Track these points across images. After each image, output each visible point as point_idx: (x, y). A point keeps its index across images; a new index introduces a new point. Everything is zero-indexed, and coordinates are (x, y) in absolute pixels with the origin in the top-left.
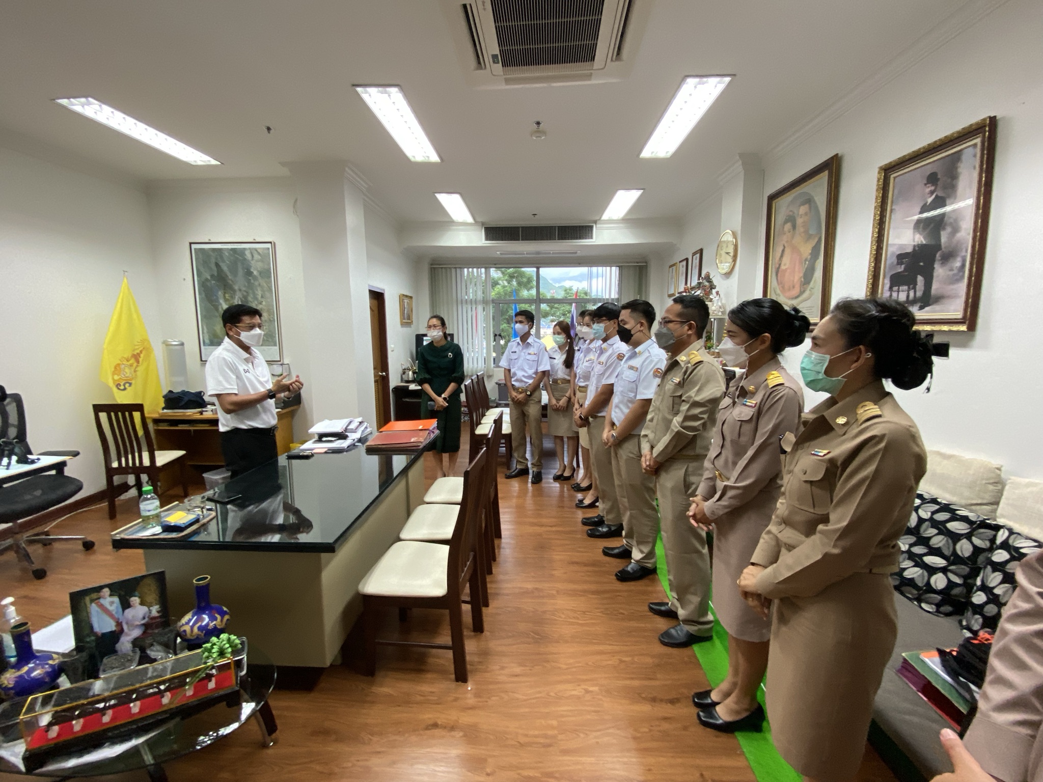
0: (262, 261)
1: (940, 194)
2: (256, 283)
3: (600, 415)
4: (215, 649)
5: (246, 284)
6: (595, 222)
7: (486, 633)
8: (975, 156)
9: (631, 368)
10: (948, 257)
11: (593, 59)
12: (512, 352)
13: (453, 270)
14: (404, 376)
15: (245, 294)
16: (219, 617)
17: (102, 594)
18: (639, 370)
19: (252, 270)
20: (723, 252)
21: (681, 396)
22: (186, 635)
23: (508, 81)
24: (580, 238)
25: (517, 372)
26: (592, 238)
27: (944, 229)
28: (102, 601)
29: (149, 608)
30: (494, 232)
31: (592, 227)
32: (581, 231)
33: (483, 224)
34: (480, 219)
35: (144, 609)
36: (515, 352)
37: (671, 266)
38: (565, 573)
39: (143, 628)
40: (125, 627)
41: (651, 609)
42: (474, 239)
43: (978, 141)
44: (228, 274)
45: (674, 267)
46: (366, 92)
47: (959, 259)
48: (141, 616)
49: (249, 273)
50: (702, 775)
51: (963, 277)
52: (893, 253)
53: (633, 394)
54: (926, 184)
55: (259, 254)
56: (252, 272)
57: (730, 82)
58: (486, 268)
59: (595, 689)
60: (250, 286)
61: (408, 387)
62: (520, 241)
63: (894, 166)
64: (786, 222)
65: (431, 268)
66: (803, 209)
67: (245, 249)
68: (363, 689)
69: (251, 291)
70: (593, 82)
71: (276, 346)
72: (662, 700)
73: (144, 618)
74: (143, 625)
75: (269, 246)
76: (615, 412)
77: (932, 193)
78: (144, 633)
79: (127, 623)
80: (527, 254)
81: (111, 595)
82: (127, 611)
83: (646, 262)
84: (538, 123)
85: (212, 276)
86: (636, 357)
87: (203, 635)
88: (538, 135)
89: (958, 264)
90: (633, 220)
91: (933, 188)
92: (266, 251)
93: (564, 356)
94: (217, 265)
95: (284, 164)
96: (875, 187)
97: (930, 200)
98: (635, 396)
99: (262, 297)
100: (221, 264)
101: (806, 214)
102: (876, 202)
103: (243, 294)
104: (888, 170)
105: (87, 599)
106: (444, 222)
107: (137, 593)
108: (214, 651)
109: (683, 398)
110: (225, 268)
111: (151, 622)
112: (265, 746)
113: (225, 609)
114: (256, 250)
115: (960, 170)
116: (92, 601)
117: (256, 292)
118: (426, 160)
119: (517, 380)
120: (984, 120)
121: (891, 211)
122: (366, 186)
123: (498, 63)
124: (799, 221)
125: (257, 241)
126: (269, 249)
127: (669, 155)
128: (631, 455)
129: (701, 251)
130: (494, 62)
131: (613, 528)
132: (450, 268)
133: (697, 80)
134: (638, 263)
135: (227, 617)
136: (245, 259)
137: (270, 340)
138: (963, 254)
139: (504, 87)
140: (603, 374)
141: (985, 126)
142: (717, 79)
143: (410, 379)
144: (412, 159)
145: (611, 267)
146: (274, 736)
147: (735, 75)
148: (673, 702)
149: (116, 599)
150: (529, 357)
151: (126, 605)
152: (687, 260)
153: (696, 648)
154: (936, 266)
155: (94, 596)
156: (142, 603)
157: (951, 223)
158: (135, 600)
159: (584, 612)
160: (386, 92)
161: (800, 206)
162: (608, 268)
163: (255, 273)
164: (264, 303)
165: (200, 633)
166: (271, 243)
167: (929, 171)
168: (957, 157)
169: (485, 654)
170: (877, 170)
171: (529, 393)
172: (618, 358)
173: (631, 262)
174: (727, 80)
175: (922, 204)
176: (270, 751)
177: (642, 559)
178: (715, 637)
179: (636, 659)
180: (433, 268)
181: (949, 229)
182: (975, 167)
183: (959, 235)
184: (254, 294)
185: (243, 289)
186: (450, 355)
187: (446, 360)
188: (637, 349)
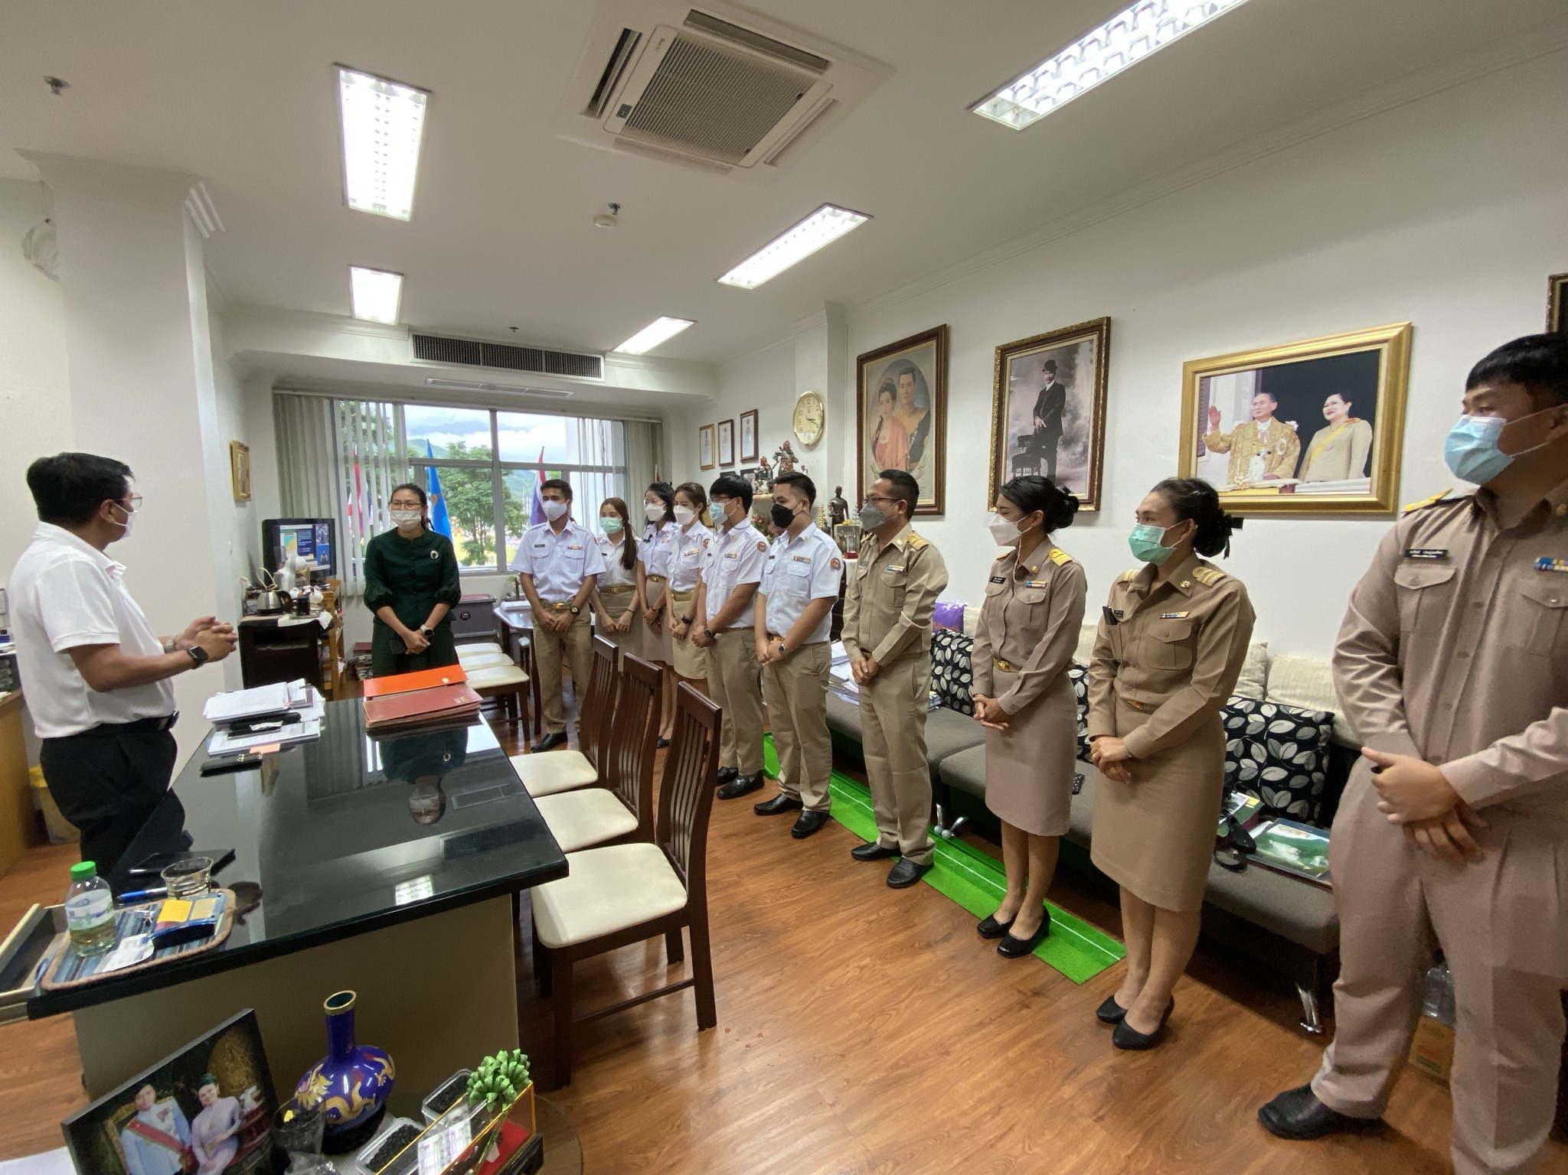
1: (1059, 381)
3: (733, 626)
6: (604, 354)
8: (1091, 350)
9: (798, 560)
10: (1069, 442)
11: (747, 152)
12: (536, 546)
17: (139, 1102)
18: (812, 562)
20: (803, 418)
21: (904, 587)
22: (339, 1116)
23: (618, 144)
24: (582, 374)
25: (550, 577)
26: (599, 375)
27: (1065, 415)
28: (142, 1117)
29: (238, 1098)
30: (429, 345)
31: (599, 359)
32: (585, 364)
33: (410, 329)
34: (406, 320)
35: (231, 1102)
36: (543, 546)
37: (702, 429)
38: (729, 851)
39: (234, 1144)
40: (200, 1154)
41: (857, 857)
43: (1094, 337)
45: (709, 431)
47: (1081, 445)
48: (225, 1117)
50: (1019, 991)
51: (1085, 461)
52: (1014, 435)
53: (805, 593)
54: (1043, 371)
57: (865, 223)
58: (395, 404)
59: (867, 961)
61: (276, 621)
62: (480, 366)
63: (1011, 348)
64: (882, 390)
65: (275, 395)
66: (905, 379)
70: (725, 180)
72: (936, 943)
73: (233, 1122)
74: (232, 1136)
76: (777, 619)
77: (1051, 380)
78: (239, 1152)
79: (202, 1146)
81: (158, 1098)
82: (196, 1121)
83: (661, 420)
84: (616, 207)
86: (803, 545)
87: (373, 1101)
88: (605, 222)
89: (1079, 448)
90: (659, 359)
91: (1051, 375)
93: (621, 552)
95: (26, 154)
96: (992, 365)
97: (1049, 386)
98: (809, 596)
101: (909, 384)
102: (995, 382)
104: (1005, 351)
105: (110, 1123)
106: (333, 316)
107: (209, 1076)
109: (907, 589)
111: (246, 1124)
115: (1077, 361)
116: (121, 1125)
118: (377, 211)
119: (551, 591)
120: (1102, 319)
121: (1010, 392)
122: (212, 228)
124: (901, 392)
127: (751, 286)
128: (806, 672)
129: (756, 413)
130: (619, 114)
131: (751, 780)
132: (319, 398)
133: (834, 211)
134: (649, 419)
138: (1084, 439)
139: (613, 151)
140: (738, 570)
141: (1100, 325)
142: (848, 215)
143: (271, 607)
144: (353, 204)
145: (592, 418)
147: (871, 217)
148: (946, 939)
149: (171, 1103)
150: (569, 553)
151: (192, 1108)
152: (732, 421)
153: (927, 879)
154: (1059, 449)
155: (123, 1112)
156: (223, 1094)
157: (1070, 411)
158: (209, 1091)
161: (900, 375)
162: (596, 421)
165: (367, 1100)
167: (1046, 358)
168: (1074, 349)
170: (993, 350)
171: (575, 610)
172: (759, 548)
173: (639, 417)
174: (862, 219)
175: (1041, 390)
177: (821, 802)
178: (935, 863)
179: (881, 914)
180: (282, 395)
181: (1069, 416)
182: (1091, 361)
183: (1080, 422)
186: (434, 555)
187: (427, 562)
188: (802, 536)
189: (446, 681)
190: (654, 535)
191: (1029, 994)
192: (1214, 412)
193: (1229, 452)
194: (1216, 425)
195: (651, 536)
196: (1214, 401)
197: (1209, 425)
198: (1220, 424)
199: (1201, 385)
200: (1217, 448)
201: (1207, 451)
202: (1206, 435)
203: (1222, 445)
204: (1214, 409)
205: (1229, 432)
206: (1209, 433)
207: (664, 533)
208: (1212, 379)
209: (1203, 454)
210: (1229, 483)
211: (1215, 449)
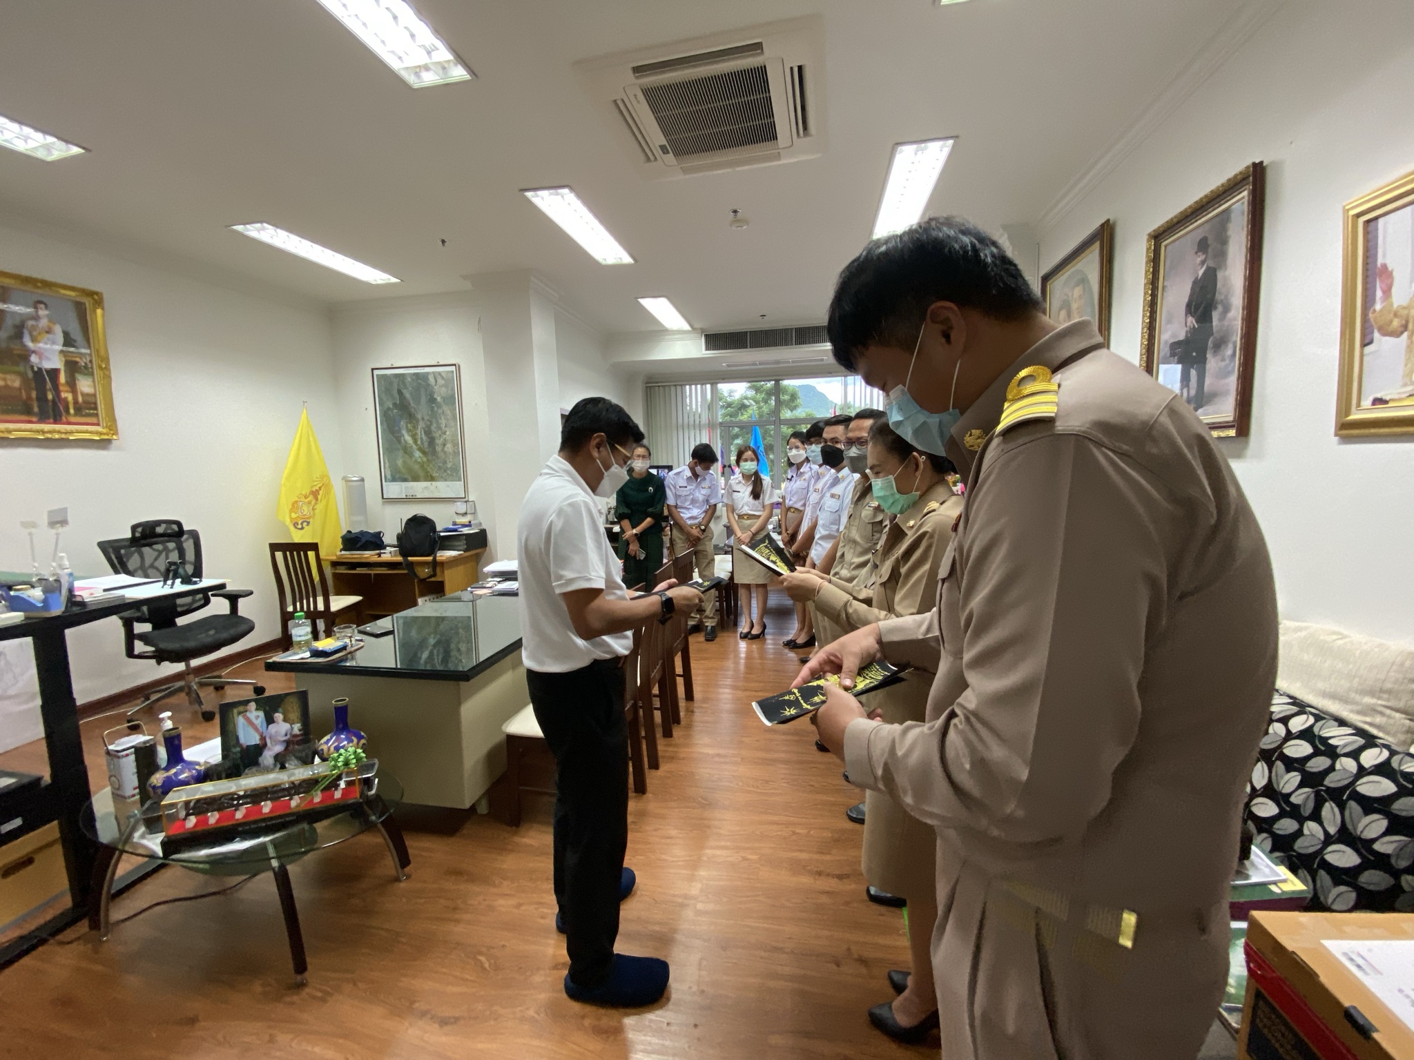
0: (446, 386)
1: (1211, 264)
2: (440, 411)
4: (341, 759)
5: (430, 413)
7: (649, 795)
8: (1243, 213)
9: (833, 496)
10: (1219, 345)
11: (775, 138)
13: (673, 389)
15: (428, 423)
16: (355, 740)
17: (248, 707)
18: (841, 498)
19: (435, 396)
23: (685, 171)
27: (1216, 308)
28: (248, 714)
29: (291, 725)
30: (716, 340)
33: (702, 331)
34: (697, 326)
35: (287, 726)
39: (285, 745)
40: (268, 741)
42: (692, 349)
43: (1245, 193)
44: (411, 402)
46: (537, 196)
47: (1230, 346)
48: (283, 732)
49: (432, 400)
51: (1233, 368)
52: (1166, 342)
54: (1196, 253)
55: (443, 378)
56: (436, 399)
57: (953, 148)
58: (712, 384)
59: (755, 857)
60: (434, 414)
62: (749, 349)
63: (1164, 231)
64: (1061, 309)
65: (647, 387)
66: (1077, 291)
67: (428, 373)
68: (505, 838)
69: (434, 420)
70: (783, 162)
71: (460, 480)
72: (828, 875)
73: (286, 735)
74: (284, 741)
75: (453, 368)
77: (1203, 263)
78: (286, 749)
79: (270, 738)
80: (760, 364)
81: (257, 709)
82: (270, 726)
84: (735, 212)
85: (395, 404)
86: (839, 483)
88: (738, 225)
89: (1229, 352)
91: (1203, 257)
92: (450, 375)
94: (400, 392)
95: (465, 277)
96: (1144, 260)
97: (1201, 272)
99: (446, 426)
100: (404, 391)
101: (1080, 297)
102: (1146, 277)
103: (425, 424)
104: (1158, 237)
105: (235, 711)
106: (655, 332)
107: (280, 710)
108: (339, 760)
110: (408, 395)
111: (291, 739)
112: (397, 880)
113: (362, 734)
114: (439, 373)
115: (1230, 233)
116: (239, 713)
117: (440, 421)
118: (618, 262)
120: (1248, 167)
121: (1164, 287)
123: (668, 152)
124: (1074, 306)
125: (441, 363)
126: (453, 372)
130: (664, 153)
132: (669, 386)
133: (914, 147)
135: (363, 741)
136: (429, 385)
137: (455, 475)
138: (1234, 338)
139: (682, 177)
141: (1249, 176)
142: (940, 143)
144: (604, 263)
146: (407, 869)
147: (957, 137)
148: (840, 877)
149: (261, 714)
151: (270, 720)
154: (1209, 356)
155: (241, 708)
156: (285, 720)
157: (1222, 301)
158: (279, 716)
159: (767, 782)
160: (557, 194)
161: (1074, 288)
163: (439, 399)
164: (448, 433)
166: (455, 365)
168: (1226, 216)
169: (642, 814)
170: (1145, 238)
174: (950, 142)
175: (1193, 279)
176: (402, 885)
179: (812, 832)
180: (650, 387)
181: (1220, 308)
182: (1243, 229)
183: (1231, 315)
184: (438, 423)
185: (426, 418)
186: (651, 490)
187: (646, 494)
188: (840, 475)
190: (794, 476)
192: (1386, 273)
193: (1405, 335)
194: (1387, 292)
195: (792, 476)
196: (1384, 256)
197: (1379, 294)
198: (1394, 290)
199: (1366, 233)
200: (1390, 329)
201: (1376, 335)
202: (1375, 311)
203: (1396, 323)
204: (1385, 266)
205: (1404, 303)
206: (1378, 307)
207: (801, 473)
208: (1381, 221)
209: (1371, 342)
210: (1405, 385)
211: (1386, 333)
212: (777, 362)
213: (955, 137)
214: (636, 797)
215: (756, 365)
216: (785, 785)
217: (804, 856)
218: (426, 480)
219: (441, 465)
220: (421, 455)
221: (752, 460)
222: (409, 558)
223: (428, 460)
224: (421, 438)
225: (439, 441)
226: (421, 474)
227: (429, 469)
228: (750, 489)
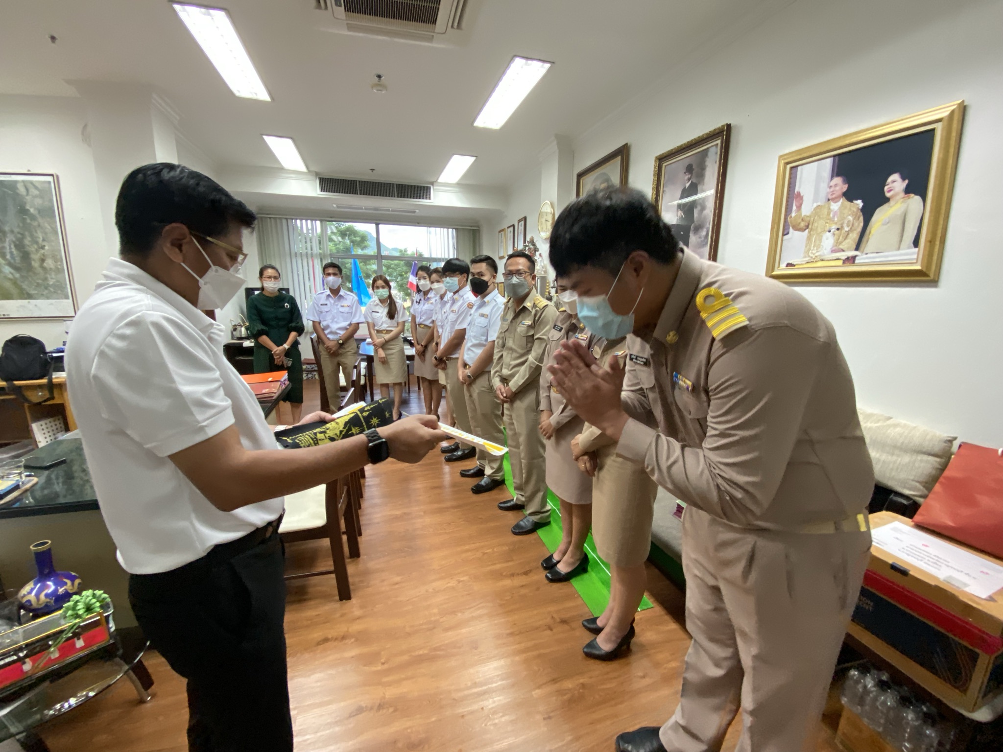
0: (41, 197)
1: (694, 181)
2: (35, 224)
3: (453, 357)
4: (80, 606)
5: (21, 225)
6: (432, 184)
7: (363, 557)
8: (716, 153)
9: (482, 315)
10: (698, 229)
11: (435, 22)
12: (322, 305)
13: (284, 221)
14: (235, 333)
15: (19, 236)
16: (69, 582)
18: (489, 316)
19: (28, 207)
20: (543, 220)
21: (533, 336)
23: (350, 27)
24: (419, 197)
25: (330, 324)
26: (430, 198)
27: (696, 207)
30: (329, 184)
31: (429, 188)
32: (420, 191)
33: (317, 174)
34: (313, 169)
36: (326, 305)
37: (500, 232)
41: (501, 508)
42: (310, 189)
43: (719, 142)
45: (503, 233)
46: (184, 10)
47: (705, 230)
49: (23, 211)
50: (553, 617)
51: (707, 243)
53: (484, 338)
54: (685, 173)
55: (36, 188)
56: (28, 210)
57: (550, 67)
58: (321, 221)
59: (465, 578)
60: (26, 227)
61: (242, 343)
62: (359, 195)
63: (665, 157)
67: (16, 182)
69: (27, 233)
70: (434, 45)
71: (67, 298)
72: (518, 574)
75: (50, 179)
76: (467, 354)
77: (689, 179)
80: (366, 209)
83: (478, 227)
84: (379, 77)
86: (485, 305)
87: (52, 601)
88: (380, 88)
89: (704, 233)
90: (466, 185)
91: (689, 176)
92: (47, 185)
95: (68, 82)
96: (652, 173)
97: (688, 185)
98: (487, 339)
99: (44, 240)
102: (653, 184)
103: (15, 237)
104: (661, 159)
106: (275, 169)
108: (78, 608)
109: (535, 338)
112: (142, 701)
113: (73, 574)
114: (31, 182)
115: (707, 164)
117: (35, 234)
118: (254, 97)
119: (331, 333)
120: (723, 126)
121: (663, 192)
122: (178, 118)
123: (340, 6)
125: (32, 172)
126: (49, 183)
127: (498, 128)
128: (483, 389)
129: (525, 219)
130: (336, 4)
131: (466, 452)
132: (281, 219)
133: (523, 61)
134: (471, 227)
135: (77, 581)
136: (18, 194)
137: (59, 292)
138: (708, 225)
139: (346, 33)
140: (456, 321)
141: (723, 131)
142: (540, 64)
143: (243, 336)
144: (237, 94)
145: (448, 228)
146: (150, 691)
147: (553, 63)
148: (526, 573)
150: (342, 309)
152: (513, 226)
153: (540, 532)
154: (691, 235)
159: (449, 524)
160: (209, 14)
161: (601, 184)
162: (446, 230)
163: (32, 210)
164: (47, 248)
165: (48, 600)
166: (52, 175)
167: (687, 162)
168: (705, 153)
170: (654, 159)
171: (340, 343)
172: (467, 306)
173: (466, 226)
174: (548, 66)
175: (683, 188)
176: (148, 705)
179: (495, 549)
181: (699, 208)
182: (716, 162)
183: (705, 212)
184: (32, 236)
185: (16, 230)
186: (287, 306)
187: (283, 310)
188: (486, 299)
189: (270, 379)
190: (422, 299)
191: (558, 620)
192: (799, 197)
193: (807, 230)
194: (799, 207)
195: (420, 300)
196: (800, 187)
197: (794, 208)
198: (803, 207)
199: (790, 174)
200: (799, 227)
201: (791, 230)
202: (791, 217)
203: (803, 224)
204: (799, 193)
205: (808, 214)
206: (793, 215)
207: (429, 298)
208: (799, 168)
209: (788, 233)
210: (805, 257)
211: (797, 228)
212: (376, 209)
213: (552, 63)
214: (353, 561)
215: (362, 209)
216: (463, 522)
217: (498, 566)
218: (21, 298)
219: (40, 281)
220: (12, 271)
221: (383, 287)
222: (16, 383)
223: (22, 277)
224: (11, 253)
225: (35, 257)
226: (14, 291)
227: (24, 286)
228: (386, 310)
